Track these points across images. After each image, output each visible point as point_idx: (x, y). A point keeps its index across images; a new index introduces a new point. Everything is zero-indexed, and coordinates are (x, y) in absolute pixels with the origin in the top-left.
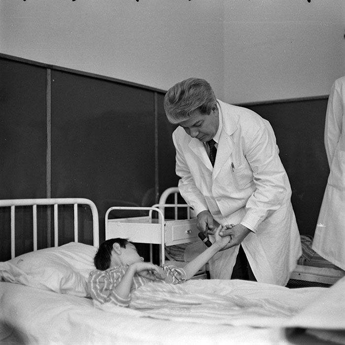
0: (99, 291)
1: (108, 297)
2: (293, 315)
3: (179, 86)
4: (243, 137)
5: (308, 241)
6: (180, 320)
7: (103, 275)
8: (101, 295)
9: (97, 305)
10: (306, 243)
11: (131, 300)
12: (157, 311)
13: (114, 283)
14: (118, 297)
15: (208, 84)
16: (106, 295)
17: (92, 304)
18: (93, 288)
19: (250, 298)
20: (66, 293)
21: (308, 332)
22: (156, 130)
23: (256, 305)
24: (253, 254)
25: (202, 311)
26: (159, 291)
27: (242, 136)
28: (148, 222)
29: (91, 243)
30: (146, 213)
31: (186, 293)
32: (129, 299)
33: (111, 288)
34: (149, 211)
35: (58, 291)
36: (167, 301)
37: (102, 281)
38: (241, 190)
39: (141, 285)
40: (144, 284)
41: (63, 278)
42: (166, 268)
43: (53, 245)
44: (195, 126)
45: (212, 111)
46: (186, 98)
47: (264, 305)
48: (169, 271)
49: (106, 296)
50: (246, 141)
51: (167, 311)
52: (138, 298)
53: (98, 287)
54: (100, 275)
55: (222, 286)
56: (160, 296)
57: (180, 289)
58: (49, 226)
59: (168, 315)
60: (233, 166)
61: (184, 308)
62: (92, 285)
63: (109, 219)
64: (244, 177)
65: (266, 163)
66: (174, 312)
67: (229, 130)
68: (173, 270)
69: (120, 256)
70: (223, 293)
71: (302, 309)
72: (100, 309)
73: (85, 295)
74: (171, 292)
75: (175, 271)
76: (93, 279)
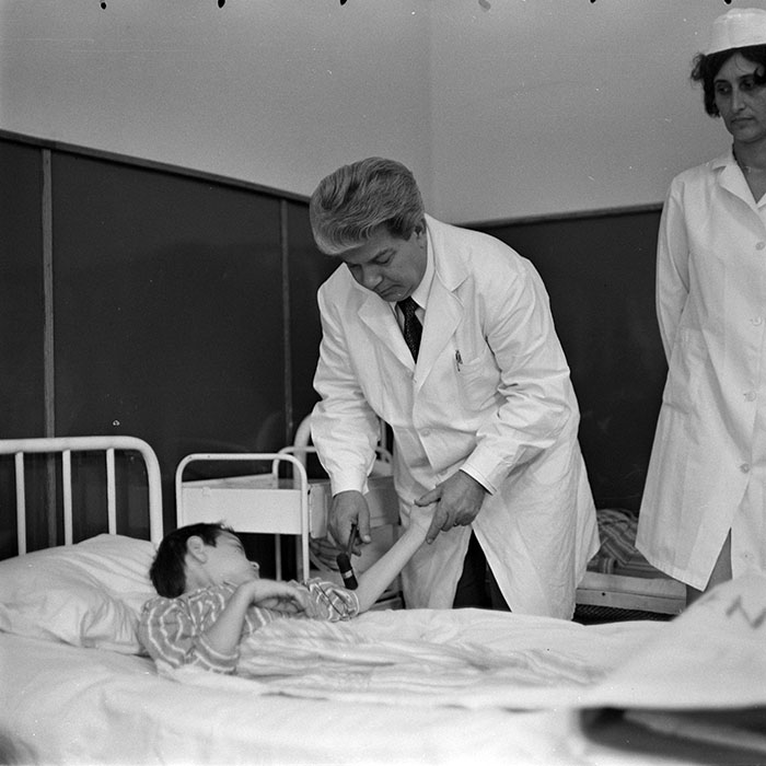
0: (166, 641)
1: (187, 653)
2: (593, 683)
3: (346, 173)
4: (480, 296)
5: (622, 521)
6: (350, 698)
7: (174, 606)
8: (173, 647)
9: (164, 671)
10: (617, 525)
11: (239, 657)
12: (297, 681)
13: (199, 624)
14: (212, 652)
15: (410, 173)
16: (185, 648)
17: (154, 669)
18: (154, 636)
19: (501, 648)
20: (94, 647)
21: (629, 717)
22: (286, 284)
23: (513, 664)
24: (500, 552)
25: (396, 679)
26: (302, 636)
27: (477, 291)
28: (270, 486)
29: (146, 535)
30: (265, 467)
31: (361, 640)
32: (236, 656)
33: (194, 633)
34: (271, 462)
35: (77, 642)
36: (321, 658)
37: (173, 620)
38: (475, 413)
39: (260, 624)
40: (268, 622)
41: (87, 614)
42: (315, 589)
43: (61, 542)
44: (374, 261)
45: (415, 233)
46: (360, 198)
47: (530, 662)
48: (321, 593)
49: (183, 651)
50: (489, 305)
51: (319, 679)
52: (255, 653)
53: (165, 633)
54: (165, 607)
55: (437, 622)
56: (305, 647)
57: (346, 631)
58: (52, 498)
59: (323, 689)
60: (458, 358)
61: (356, 673)
62: (150, 629)
63: (184, 480)
64: (481, 383)
65: (528, 352)
66: (335, 683)
67: (449, 279)
68: (328, 592)
69: (204, 566)
70: (440, 640)
71: (611, 670)
72: (172, 680)
73: (135, 649)
74: (328, 639)
75: (334, 595)
76: (151, 617)
